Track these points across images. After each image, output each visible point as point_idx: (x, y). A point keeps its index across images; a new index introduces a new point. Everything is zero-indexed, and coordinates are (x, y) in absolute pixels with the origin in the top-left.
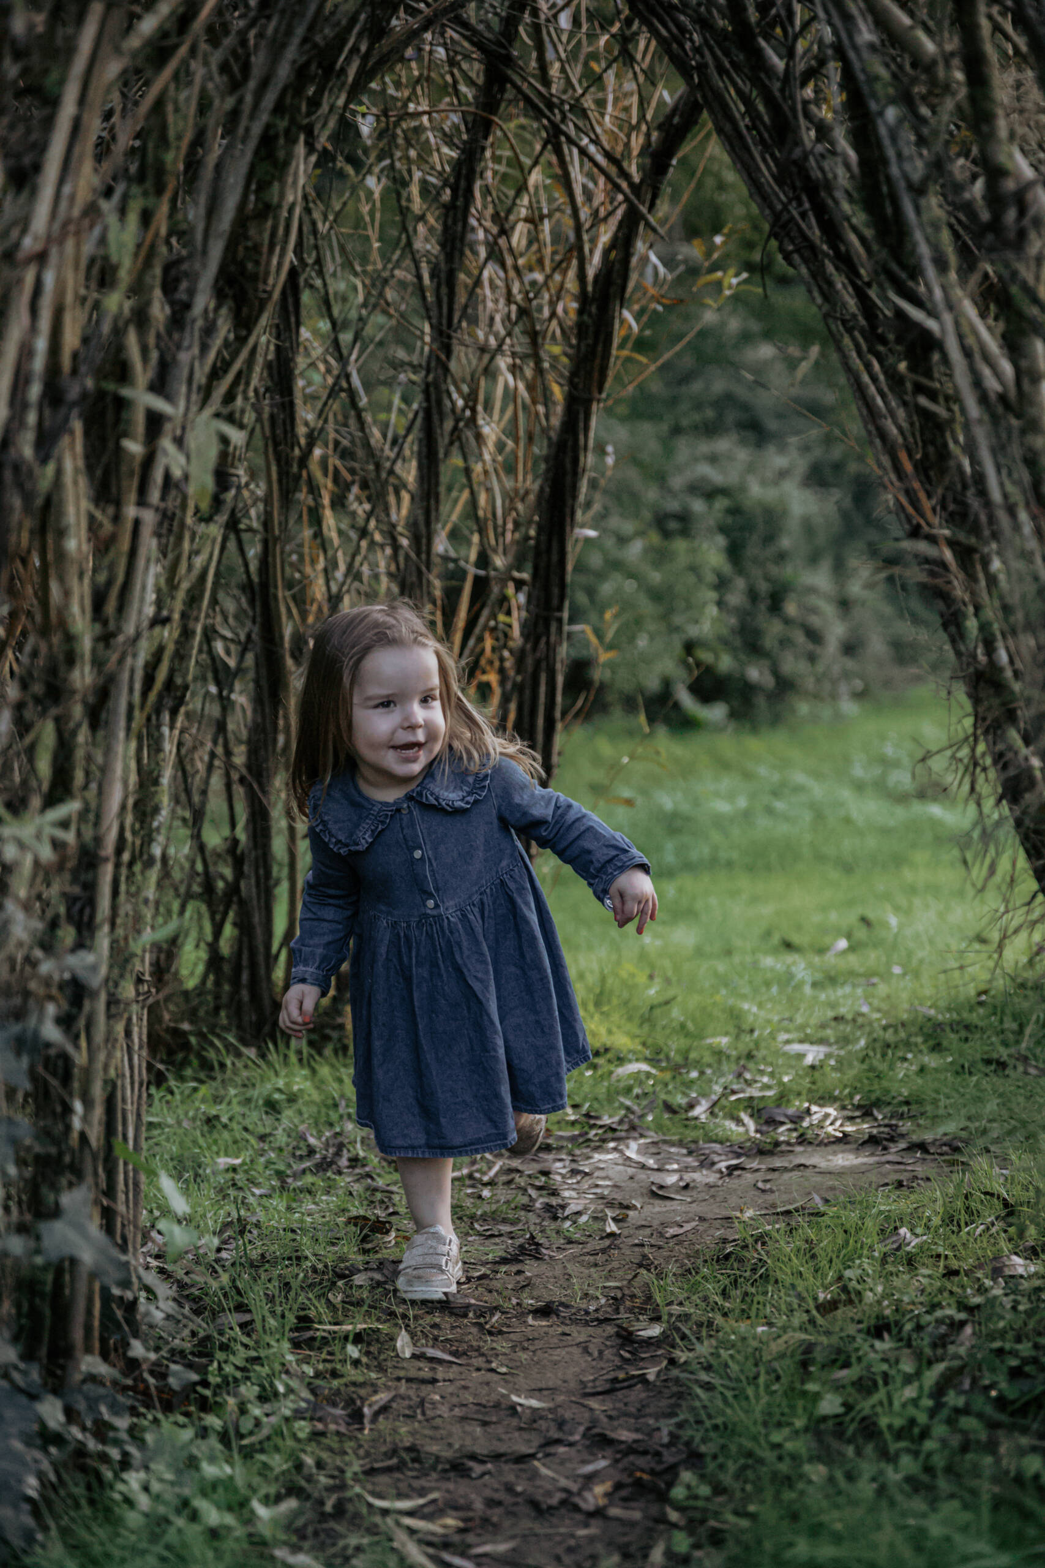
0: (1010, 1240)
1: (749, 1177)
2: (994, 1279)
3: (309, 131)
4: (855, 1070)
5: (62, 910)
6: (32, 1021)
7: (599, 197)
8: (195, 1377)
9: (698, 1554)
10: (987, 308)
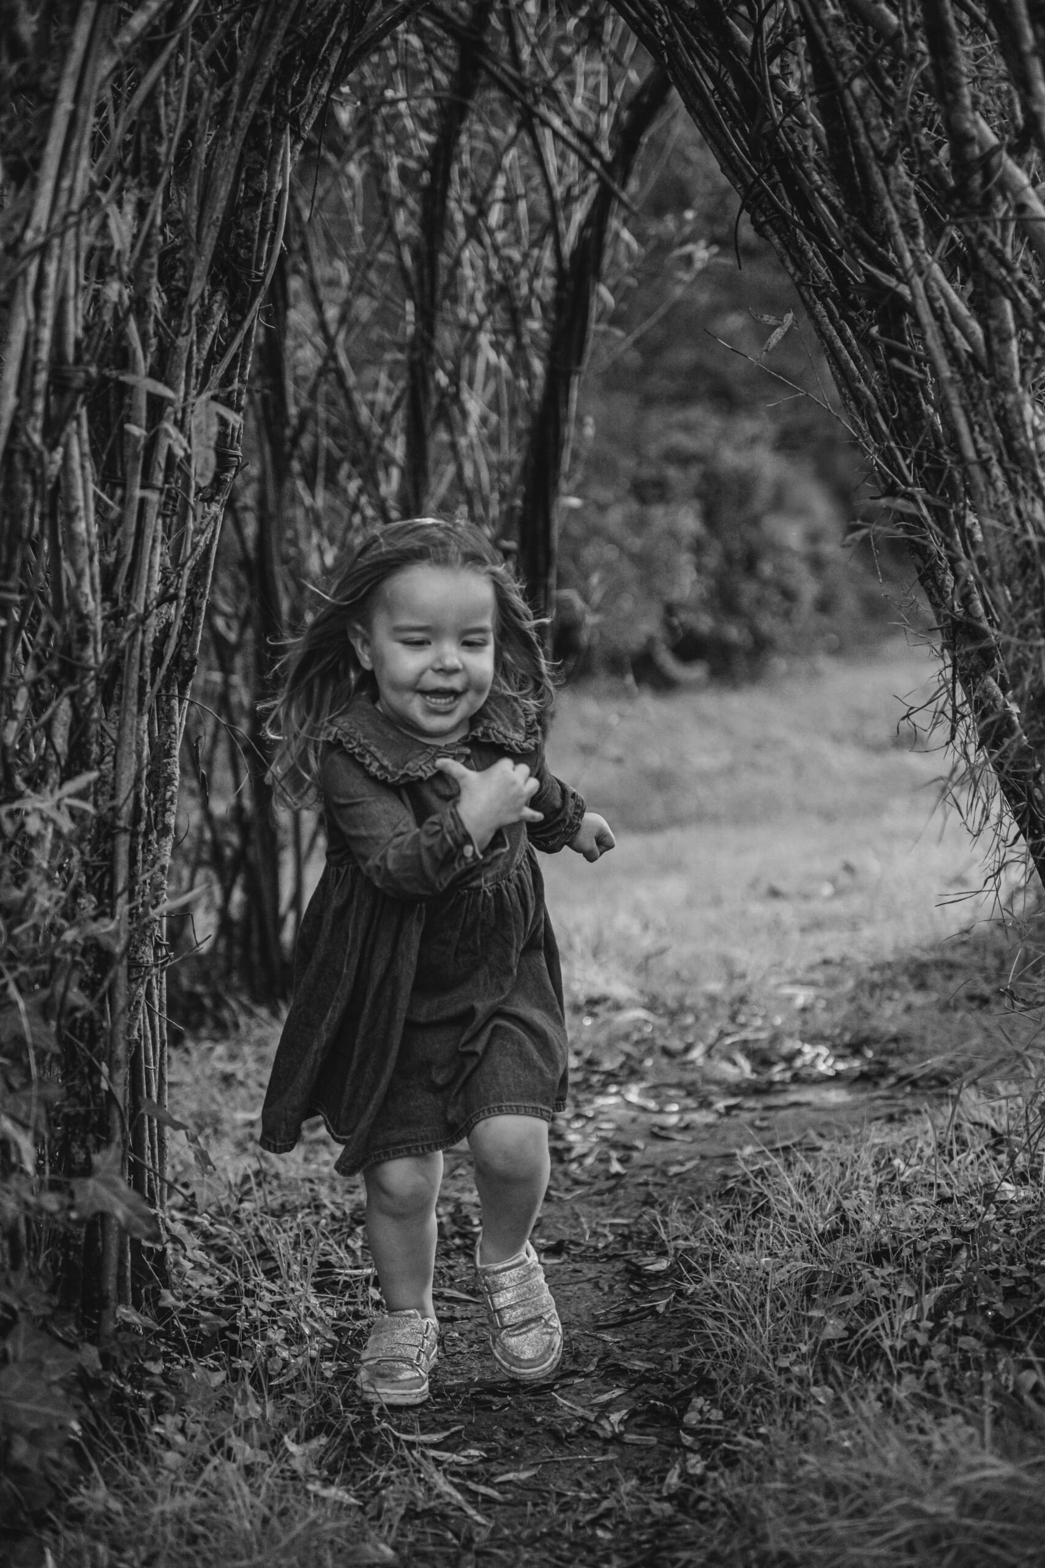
0: (1000, 1167)
1: (746, 1116)
2: (987, 1206)
3: (295, 120)
4: (844, 1010)
5: (83, 879)
6: (60, 987)
7: (572, 177)
8: (224, 1323)
9: (712, 1475)
10: (954, 272)
